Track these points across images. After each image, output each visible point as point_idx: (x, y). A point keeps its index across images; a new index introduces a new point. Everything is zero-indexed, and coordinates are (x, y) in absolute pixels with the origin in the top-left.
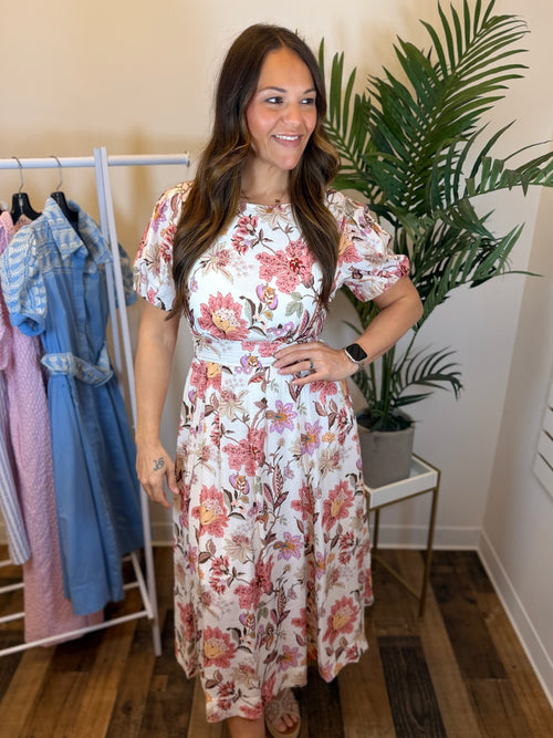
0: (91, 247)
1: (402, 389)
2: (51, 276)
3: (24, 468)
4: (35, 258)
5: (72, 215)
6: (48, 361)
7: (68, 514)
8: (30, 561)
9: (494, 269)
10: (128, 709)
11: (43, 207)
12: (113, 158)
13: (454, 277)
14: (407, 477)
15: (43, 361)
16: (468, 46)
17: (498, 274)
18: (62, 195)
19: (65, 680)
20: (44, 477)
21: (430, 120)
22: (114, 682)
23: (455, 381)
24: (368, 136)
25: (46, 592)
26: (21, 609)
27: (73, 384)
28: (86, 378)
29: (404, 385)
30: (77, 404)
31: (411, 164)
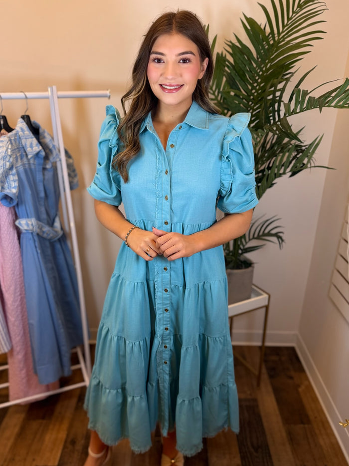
0: (47, 151)
1: (246, 243)
2: (21, 169)
3: (6, 291)
4: (10, 156)
5: (35, 130)
6: (20, 223)
7: (34, 321)
8: (12, 350)
9: (304, 164)
10: (73, 442)
11: (16, 125)
12: (61, 93)
13: (279, 170)
14: (249, 298)
15: (17, 223)
16: (289, 19)
17: (306, 167)
18: (28, 117)
19: (34, 425)
20: (19, 297)
21: (264, 69)
22: (65, 426)
23: (279, 237)
24: (224, 79)
25: (21, 370)
26: (7, 381)
27: (36, 238)
28: (45, 235)
29: (247, 240)
30: (39, 251)
31: (252, 97)
